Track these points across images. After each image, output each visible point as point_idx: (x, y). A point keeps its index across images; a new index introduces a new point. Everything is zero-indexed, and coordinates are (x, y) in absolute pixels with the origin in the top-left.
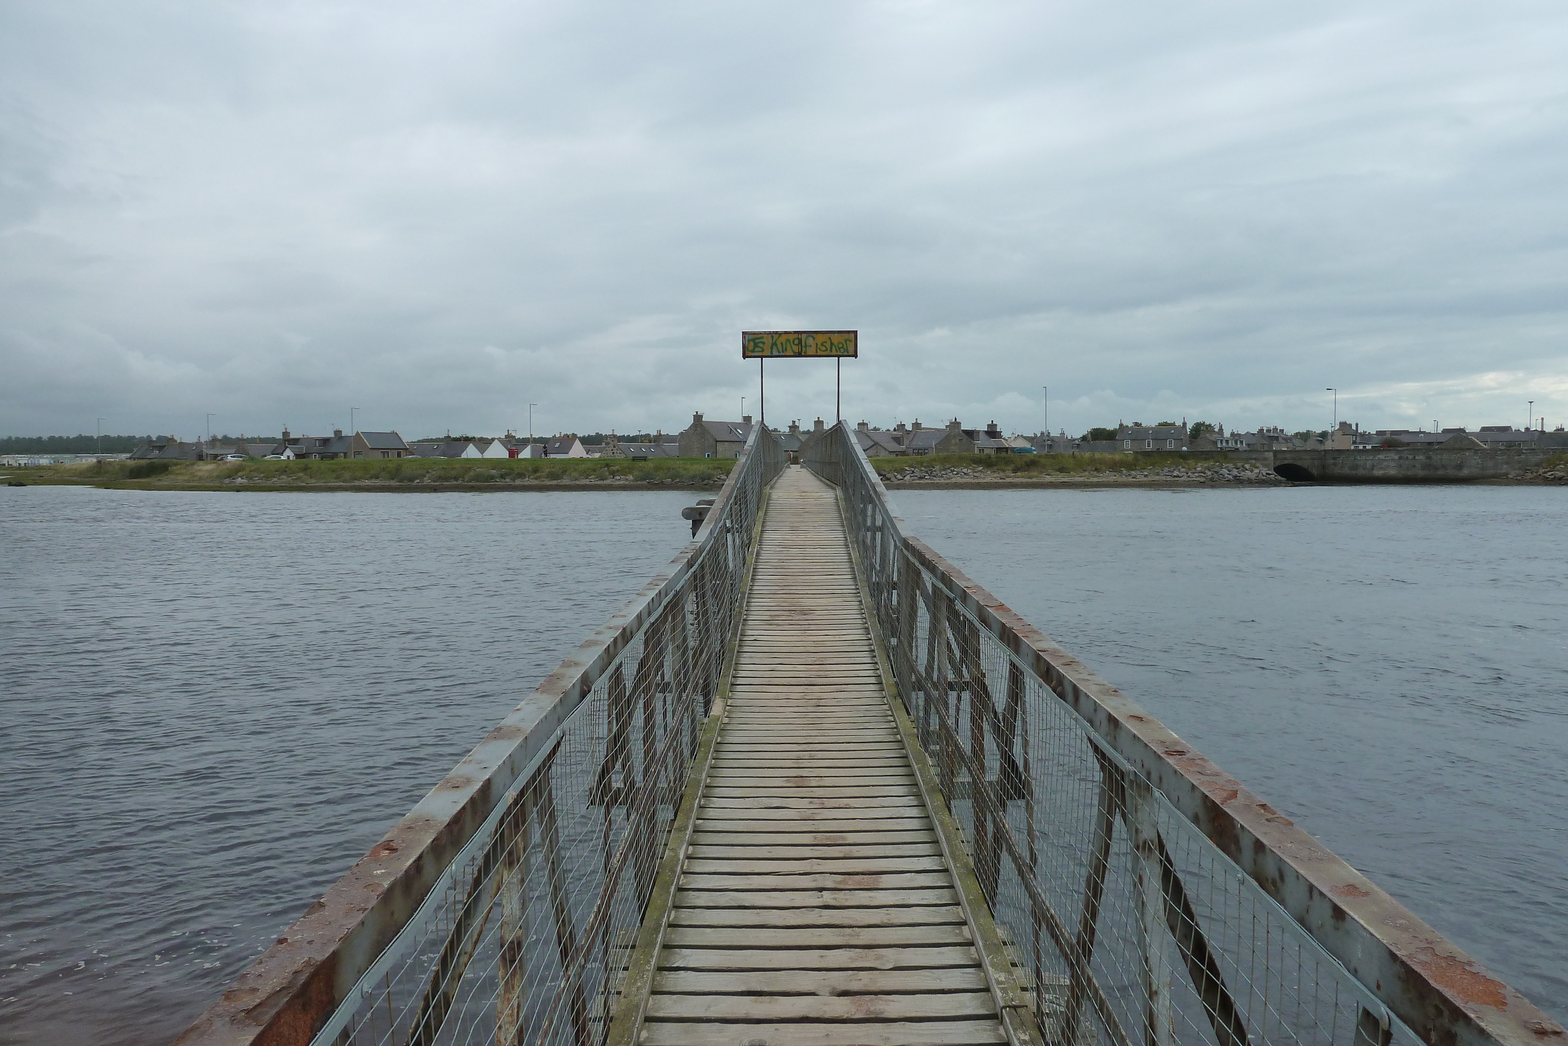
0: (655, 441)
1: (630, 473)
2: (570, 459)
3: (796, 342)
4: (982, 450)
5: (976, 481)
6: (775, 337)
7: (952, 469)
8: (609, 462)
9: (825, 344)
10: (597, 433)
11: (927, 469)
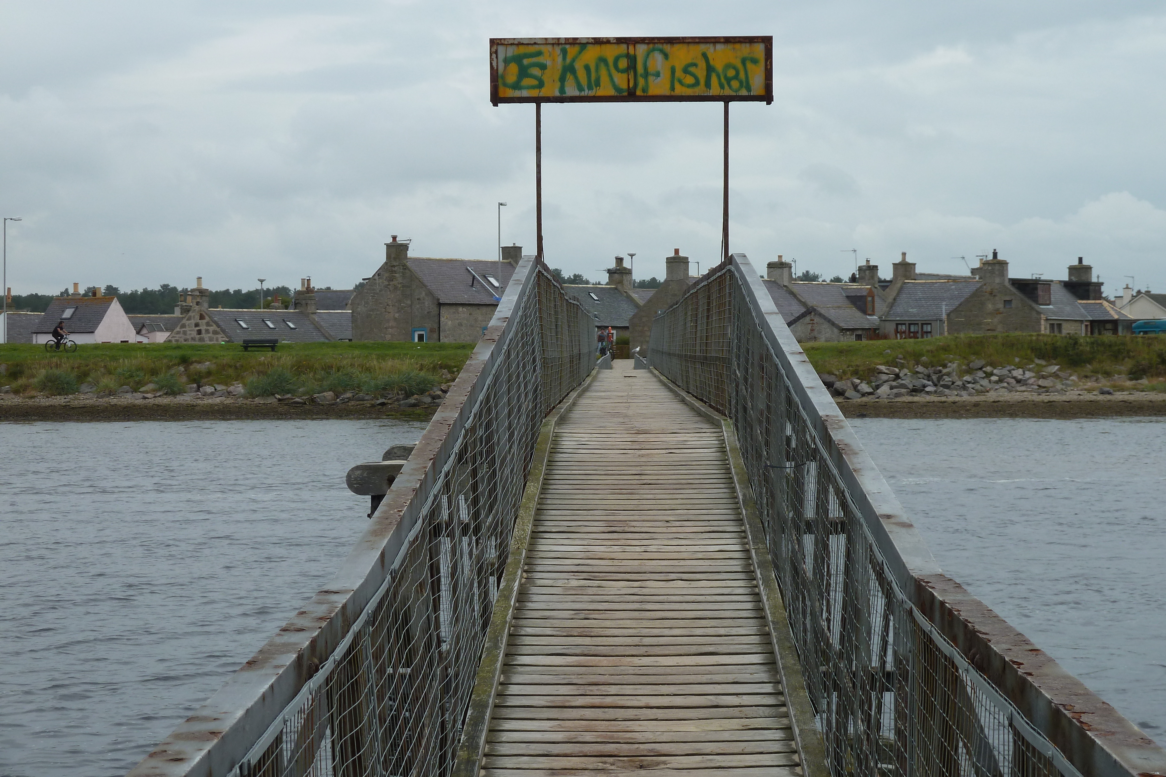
0: (296, 305)
1: (238, 378)
2: (96, 347)
3: (623, 64)
4: (1056, 326)
5: (1044, 397)
6: (572, 51)
7: (989, 369)
8: (189, 353)
9: (692, 69)
10: (165, 287)
11: (931, 370)
